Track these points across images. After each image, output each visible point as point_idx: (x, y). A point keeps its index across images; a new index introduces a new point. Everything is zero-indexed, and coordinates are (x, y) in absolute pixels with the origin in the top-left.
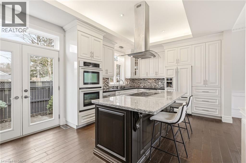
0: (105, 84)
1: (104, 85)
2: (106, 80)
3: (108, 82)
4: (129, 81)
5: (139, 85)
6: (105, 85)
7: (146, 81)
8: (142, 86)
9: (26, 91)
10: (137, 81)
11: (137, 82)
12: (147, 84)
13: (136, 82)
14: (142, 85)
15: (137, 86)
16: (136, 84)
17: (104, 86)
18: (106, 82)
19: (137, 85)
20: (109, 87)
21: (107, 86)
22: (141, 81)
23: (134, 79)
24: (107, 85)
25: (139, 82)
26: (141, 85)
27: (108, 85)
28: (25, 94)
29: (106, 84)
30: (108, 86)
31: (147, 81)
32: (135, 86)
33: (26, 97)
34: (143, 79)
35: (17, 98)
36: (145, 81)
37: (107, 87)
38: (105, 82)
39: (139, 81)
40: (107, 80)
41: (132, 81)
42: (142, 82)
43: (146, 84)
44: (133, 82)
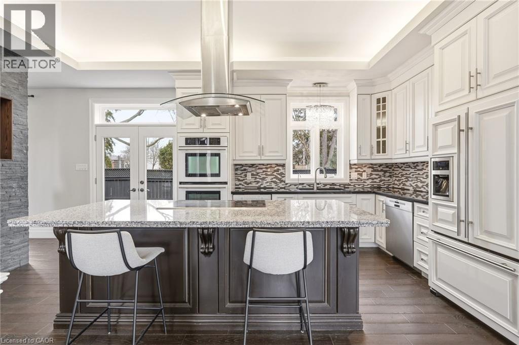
0: (274, 178)
1: (272, 179)
2: (277, 168)
3: (282, 174)
4: (369, 171)
5: (404, 185)
6: (274, 180)
7: (421, 173)
8: (411, 188)
9: (142, 183)
10: (400, 170)
11: (400, 175)
12: (423, 180)
13: (397, 172)
14: (411, 186)
15: (400, 187)
16: (397, 179)
17: (272, 182)
18: (278, 174)
19: (400, 184)
20: (287, 184)
21: (278, 182)
22: (408, 172)
23: (392, 165)
24: (280, 180)
25: (402, 175)
26: (408, 184)
27: (283, 179)
28: (141, 186)
29: (276, 177)
30: (284, 182)
31: (424, 171)
32: (395, 186)
33: (142, 190)
34: (412, 165)
35: (134, 190)
36: (418, 172)
37: (281, 185)
38: (273, 172)
39: (404, 170)
40: (280, 168)
41: (382, 171)
42: (411, 175)
43: (422, 182)
44: (387, 174)
